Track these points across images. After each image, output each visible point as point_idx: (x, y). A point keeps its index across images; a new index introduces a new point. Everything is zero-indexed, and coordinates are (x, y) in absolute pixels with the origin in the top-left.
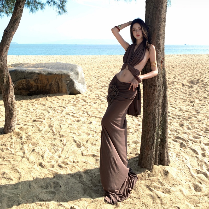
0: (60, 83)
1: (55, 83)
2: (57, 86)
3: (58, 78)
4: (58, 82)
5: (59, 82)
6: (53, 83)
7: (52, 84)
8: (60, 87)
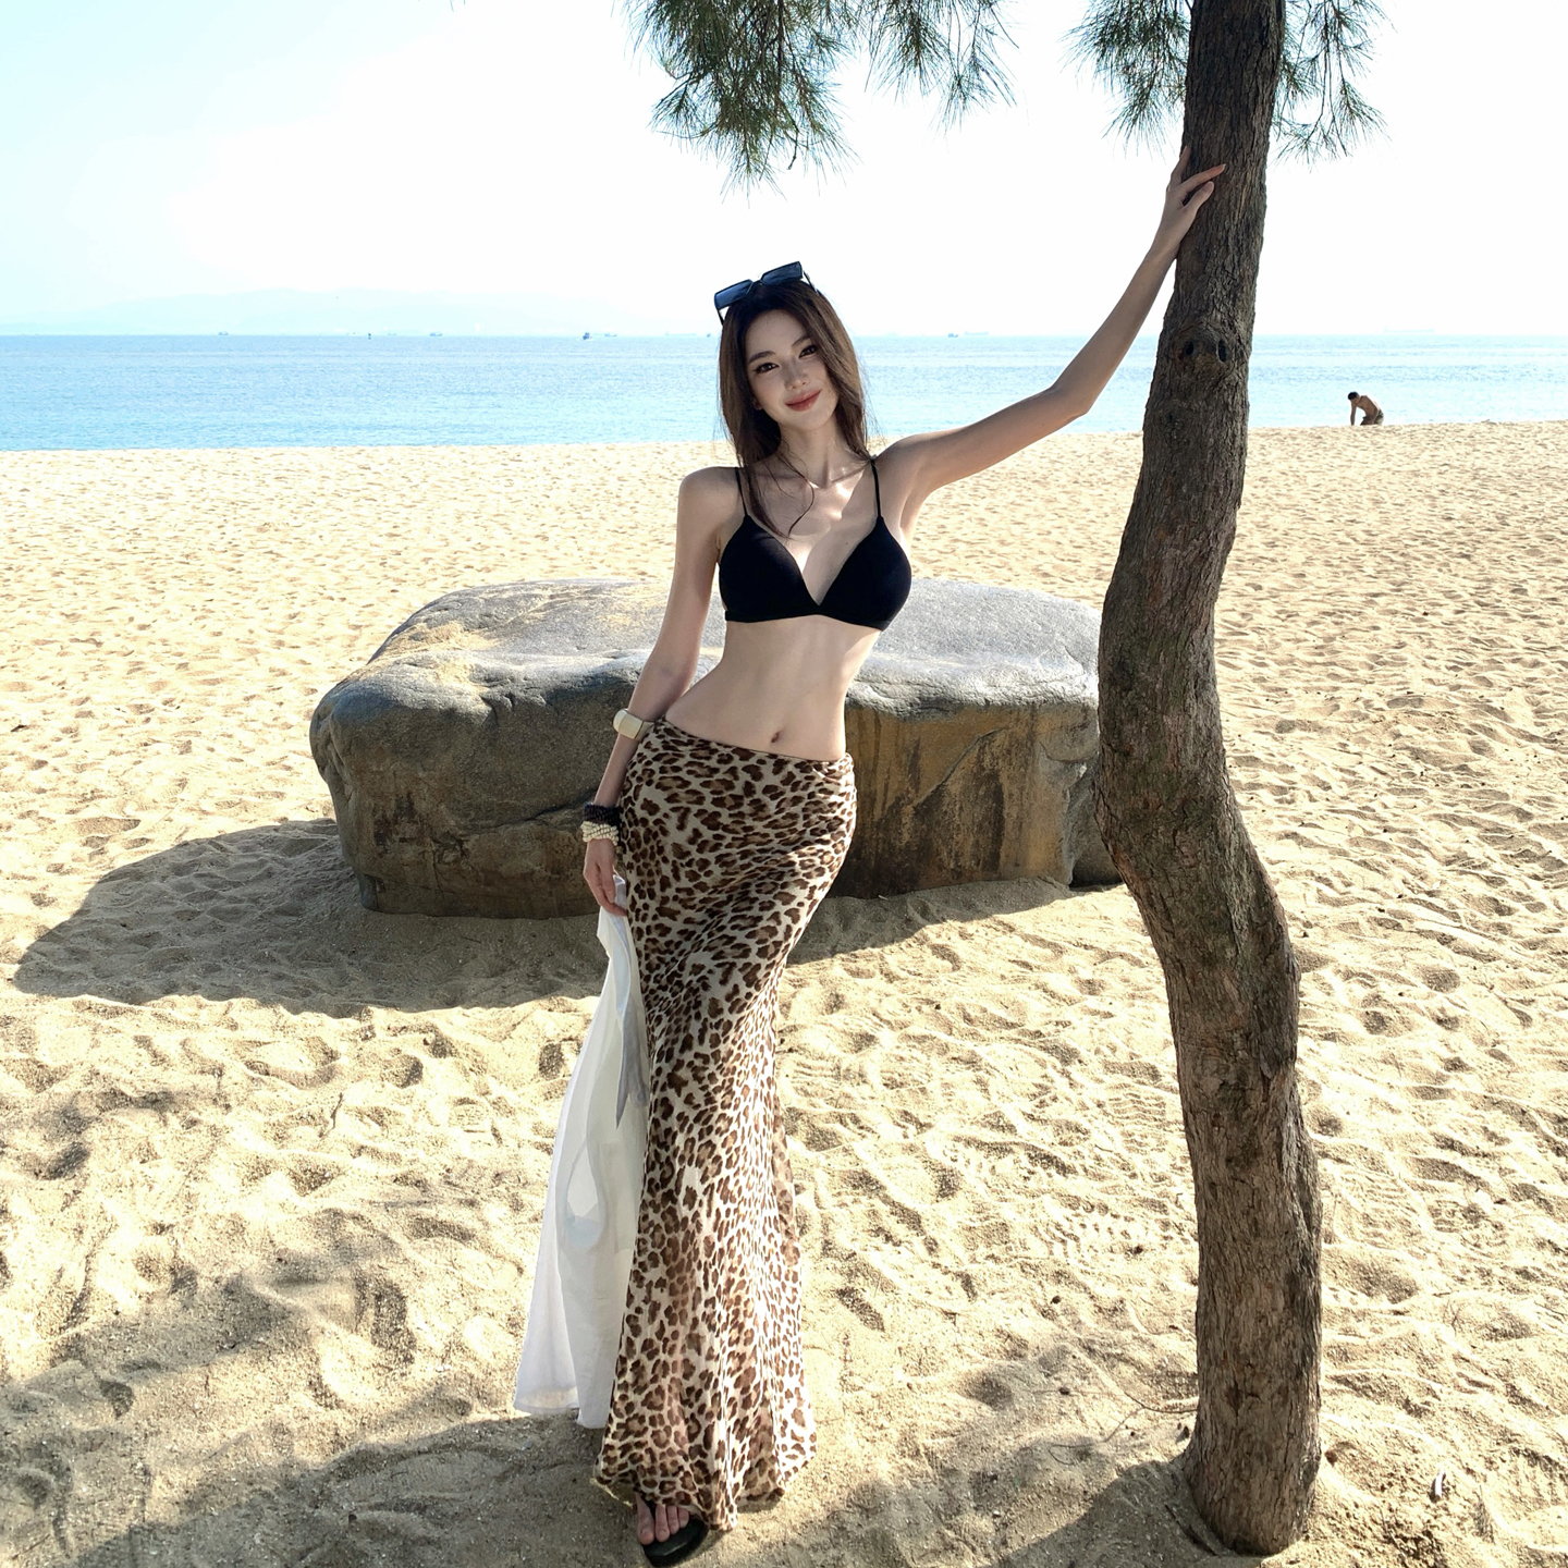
0: (1015, 791)
1: (965, 791)
2: (985, 818)
3: (1000, 738)
4: (994, 776)
5: (1003, 779)
6: (954, 788)
7: (947, 800)
8: (1009, 825)
